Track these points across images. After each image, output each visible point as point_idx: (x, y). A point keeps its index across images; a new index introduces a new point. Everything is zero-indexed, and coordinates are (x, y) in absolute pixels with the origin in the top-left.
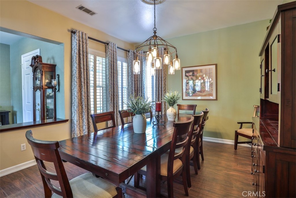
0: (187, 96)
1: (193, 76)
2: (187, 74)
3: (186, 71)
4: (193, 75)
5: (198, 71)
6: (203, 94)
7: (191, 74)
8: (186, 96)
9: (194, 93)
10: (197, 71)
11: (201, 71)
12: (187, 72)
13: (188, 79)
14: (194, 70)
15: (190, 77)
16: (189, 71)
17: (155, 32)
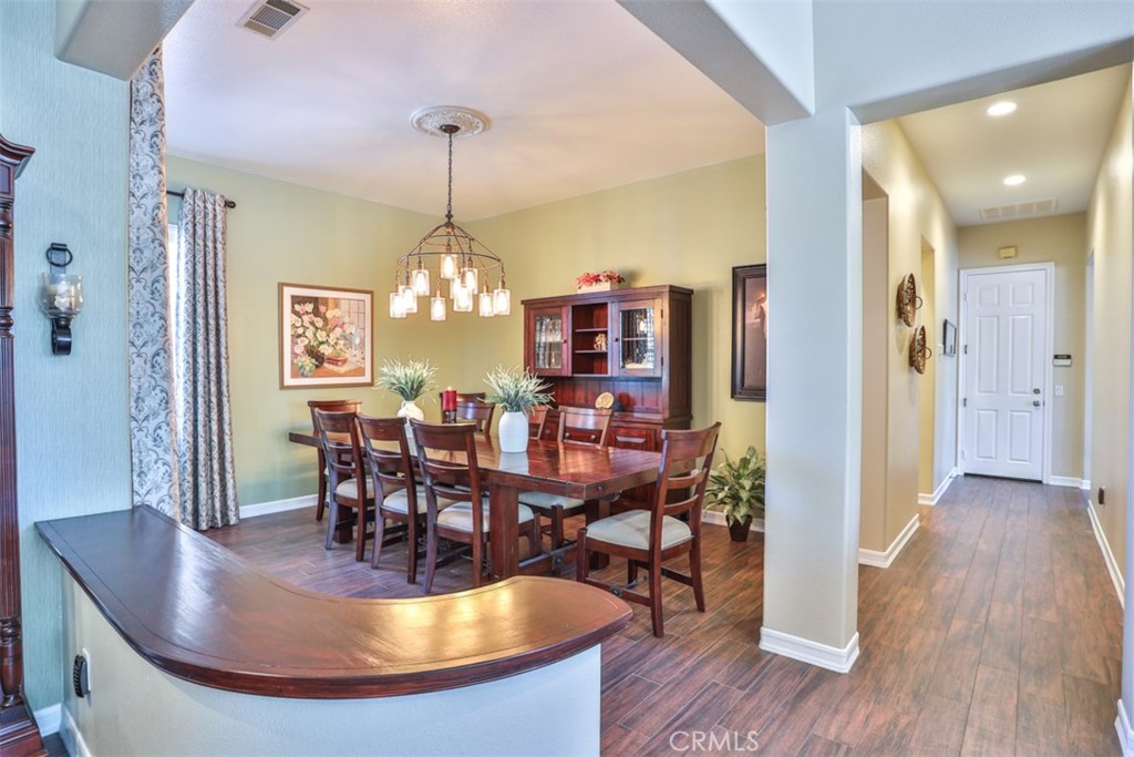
0: (297, 377)
1: (315, 316)
2: (297, 307)
3: (293, 297)
4: (316, 312)
5: (331, 304)
6: (343, 369)
7: (309, 307)
8: (294, 375)
9: (317, 367)
10: (325, 301)
11: (337, 303)
12: (296, 300)
13: (299, 325)
14: (317, 298)
15: (306, 318)
16: (303, 297)
17: (449, 216)
